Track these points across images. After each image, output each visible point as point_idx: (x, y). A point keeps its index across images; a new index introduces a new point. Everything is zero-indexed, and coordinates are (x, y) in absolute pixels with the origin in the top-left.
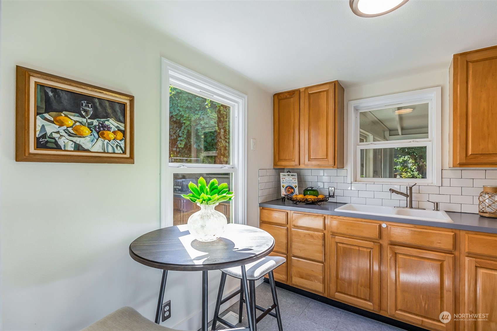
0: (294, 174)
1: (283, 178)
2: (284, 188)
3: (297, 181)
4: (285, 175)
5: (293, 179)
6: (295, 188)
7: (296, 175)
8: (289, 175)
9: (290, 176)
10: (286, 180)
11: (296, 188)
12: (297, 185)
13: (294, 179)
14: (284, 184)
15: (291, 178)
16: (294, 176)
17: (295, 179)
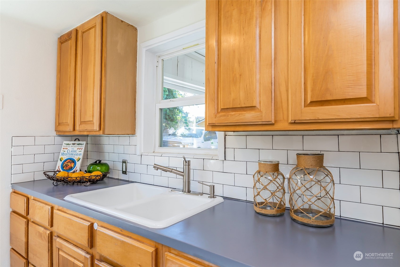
0: (81, 143)
1: (64, 148)
2: (62, 161)
3: (82, 152)
4: (68, 144)
5: (78, 149)
6: (76, 161)
7: (85, 144)
8: (74, 144)
9: (76, 145)
10: (68, 151)
11: (78, 161)
12: (81, 157)
13: (80, 149)
14: (63, 157)
15: (75, 149)
16: (81, 145)
17: (82, 149)
